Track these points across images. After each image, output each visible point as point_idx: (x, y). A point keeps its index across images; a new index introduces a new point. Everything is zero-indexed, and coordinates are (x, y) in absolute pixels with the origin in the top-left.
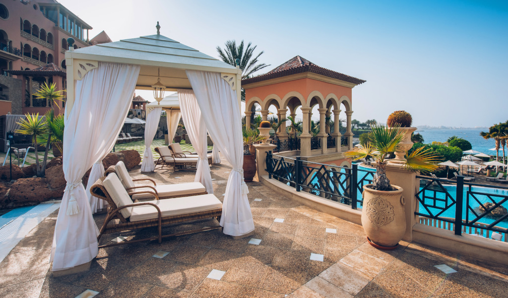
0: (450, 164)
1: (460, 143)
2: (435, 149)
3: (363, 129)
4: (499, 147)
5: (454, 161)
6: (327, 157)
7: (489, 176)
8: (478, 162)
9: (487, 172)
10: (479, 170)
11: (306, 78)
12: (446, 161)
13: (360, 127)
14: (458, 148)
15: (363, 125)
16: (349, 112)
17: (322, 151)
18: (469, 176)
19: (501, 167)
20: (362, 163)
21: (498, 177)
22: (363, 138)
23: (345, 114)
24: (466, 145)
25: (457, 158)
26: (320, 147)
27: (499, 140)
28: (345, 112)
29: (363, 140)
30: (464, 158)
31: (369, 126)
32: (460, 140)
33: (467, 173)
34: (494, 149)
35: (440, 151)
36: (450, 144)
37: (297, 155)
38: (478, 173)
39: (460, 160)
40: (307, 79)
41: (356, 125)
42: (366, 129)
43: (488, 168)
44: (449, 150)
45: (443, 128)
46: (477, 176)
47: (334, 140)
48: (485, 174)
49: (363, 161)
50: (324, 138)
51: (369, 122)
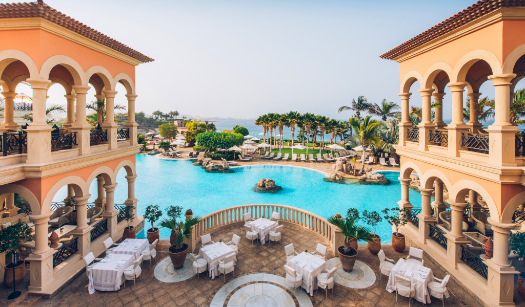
0: (235, 148)
1: (241, 130)
2: (225, 136)
3: (166, 120)
4: (265, 132)
5: (238, 145)
6: (89, 158)
7: (260, 155)
8: (252, 145)
9: (259, 151)
10: (254, 151)
11: (38, 29)
12: (233, 146)
13: (163, 118)
14: (241, 135)
15: (166, 116)
16: (131, 96)
17: (80, 151)
18: (248, 156)
19: (266, 147)
20: (161, 154)
21: (266, 155)
22: (163, 128)
23: (127, 98)
24: (245, 132)
25: (240, 142)
26: (75, 144)
27: (265, 127)
28: (126, 95)
29: (163, 130)
30: (245, 142)
31: (172, 117)
32: (241, 128)
33: (247, 154)
34: (262, 133)
35: (228, 138)
36: (235, 131)
37: (21, 162)
38: (254, 153)
39: (242, 145)
40: (41, 31)
41: (160, 116)
42: (169, 120)
43: (260, 148)
44: (235, 137)
45: (229, 119)
46: (253, 156)
47: (106, 133)
48: (258, 153)
49: (162, 152)
50: (83, 131)
51: (172, 113)
